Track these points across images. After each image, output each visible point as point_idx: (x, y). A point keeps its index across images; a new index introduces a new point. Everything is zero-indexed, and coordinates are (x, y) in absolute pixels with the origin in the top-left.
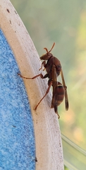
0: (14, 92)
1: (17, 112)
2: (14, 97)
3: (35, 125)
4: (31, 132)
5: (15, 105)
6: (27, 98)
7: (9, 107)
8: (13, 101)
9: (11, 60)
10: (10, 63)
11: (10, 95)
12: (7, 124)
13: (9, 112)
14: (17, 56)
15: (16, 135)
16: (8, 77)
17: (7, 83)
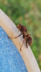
0: (10, 48)
1: (14, 57)
2: (10, 50)
3: (23, 58)
4: (23, 63)
5: (12, 54)
6: (16, 47)
7: (10, 56)
8: (11, 52)
9: (3, 33)
10: (3, 35)
11: (9, 51)
12: (12, 65)
13: (11, 59)
14: (5, 29)
15: (18, 68)
16: (5, 42)
17: (6, 45)
